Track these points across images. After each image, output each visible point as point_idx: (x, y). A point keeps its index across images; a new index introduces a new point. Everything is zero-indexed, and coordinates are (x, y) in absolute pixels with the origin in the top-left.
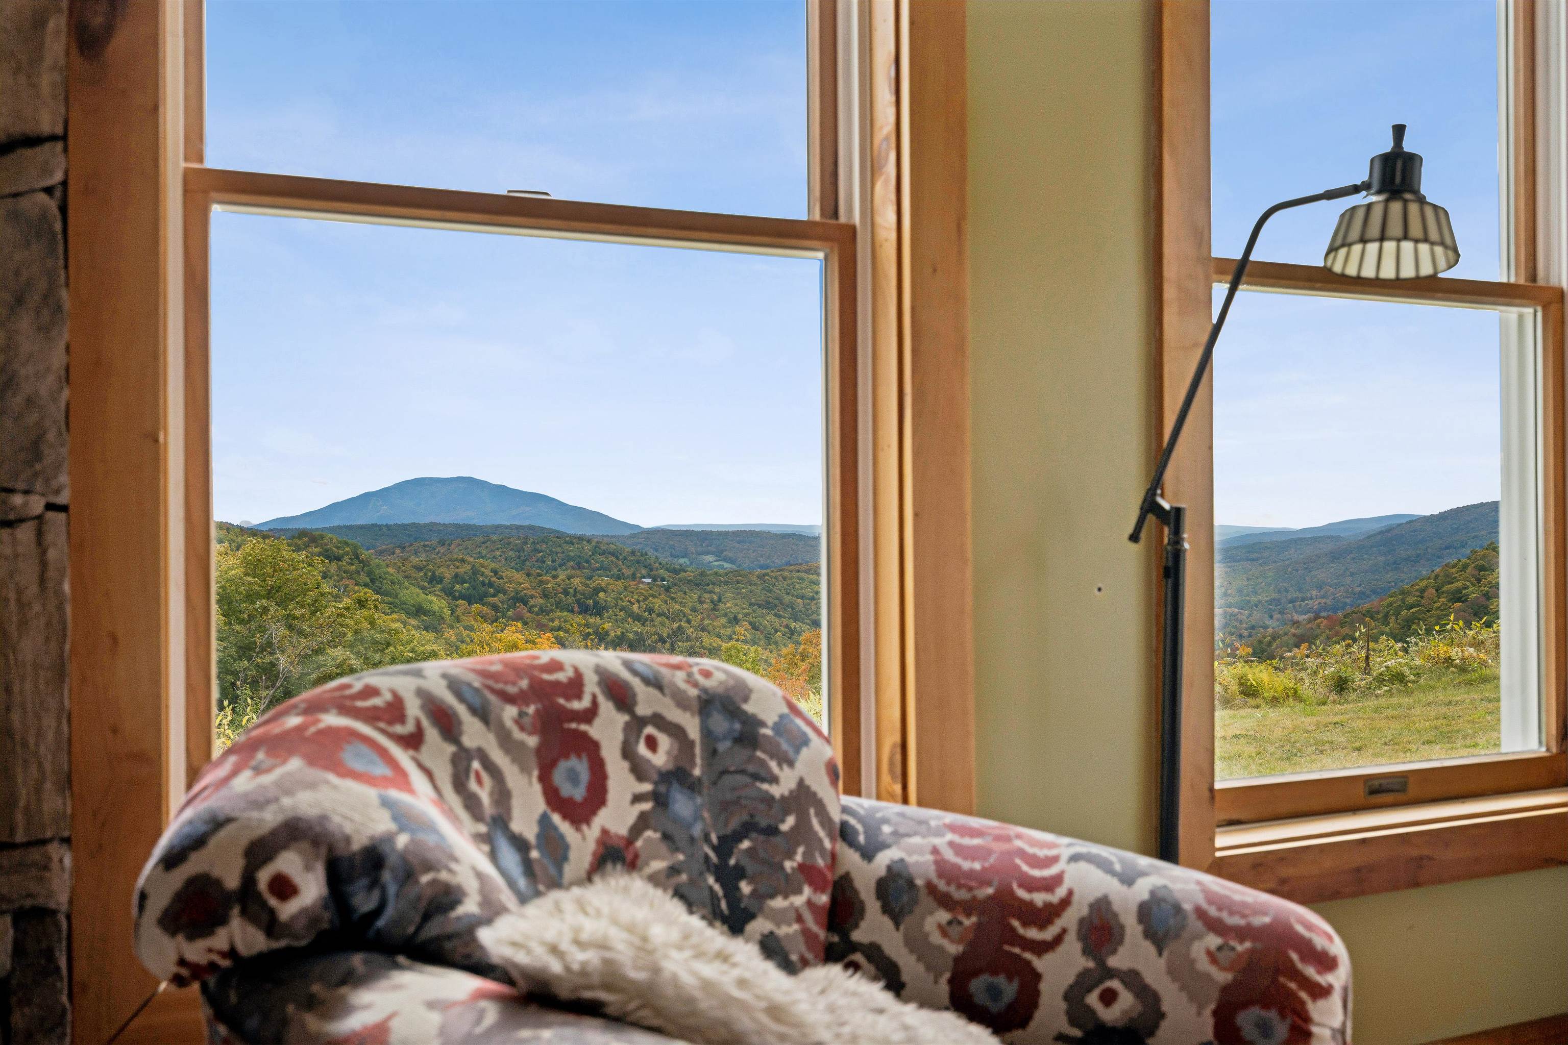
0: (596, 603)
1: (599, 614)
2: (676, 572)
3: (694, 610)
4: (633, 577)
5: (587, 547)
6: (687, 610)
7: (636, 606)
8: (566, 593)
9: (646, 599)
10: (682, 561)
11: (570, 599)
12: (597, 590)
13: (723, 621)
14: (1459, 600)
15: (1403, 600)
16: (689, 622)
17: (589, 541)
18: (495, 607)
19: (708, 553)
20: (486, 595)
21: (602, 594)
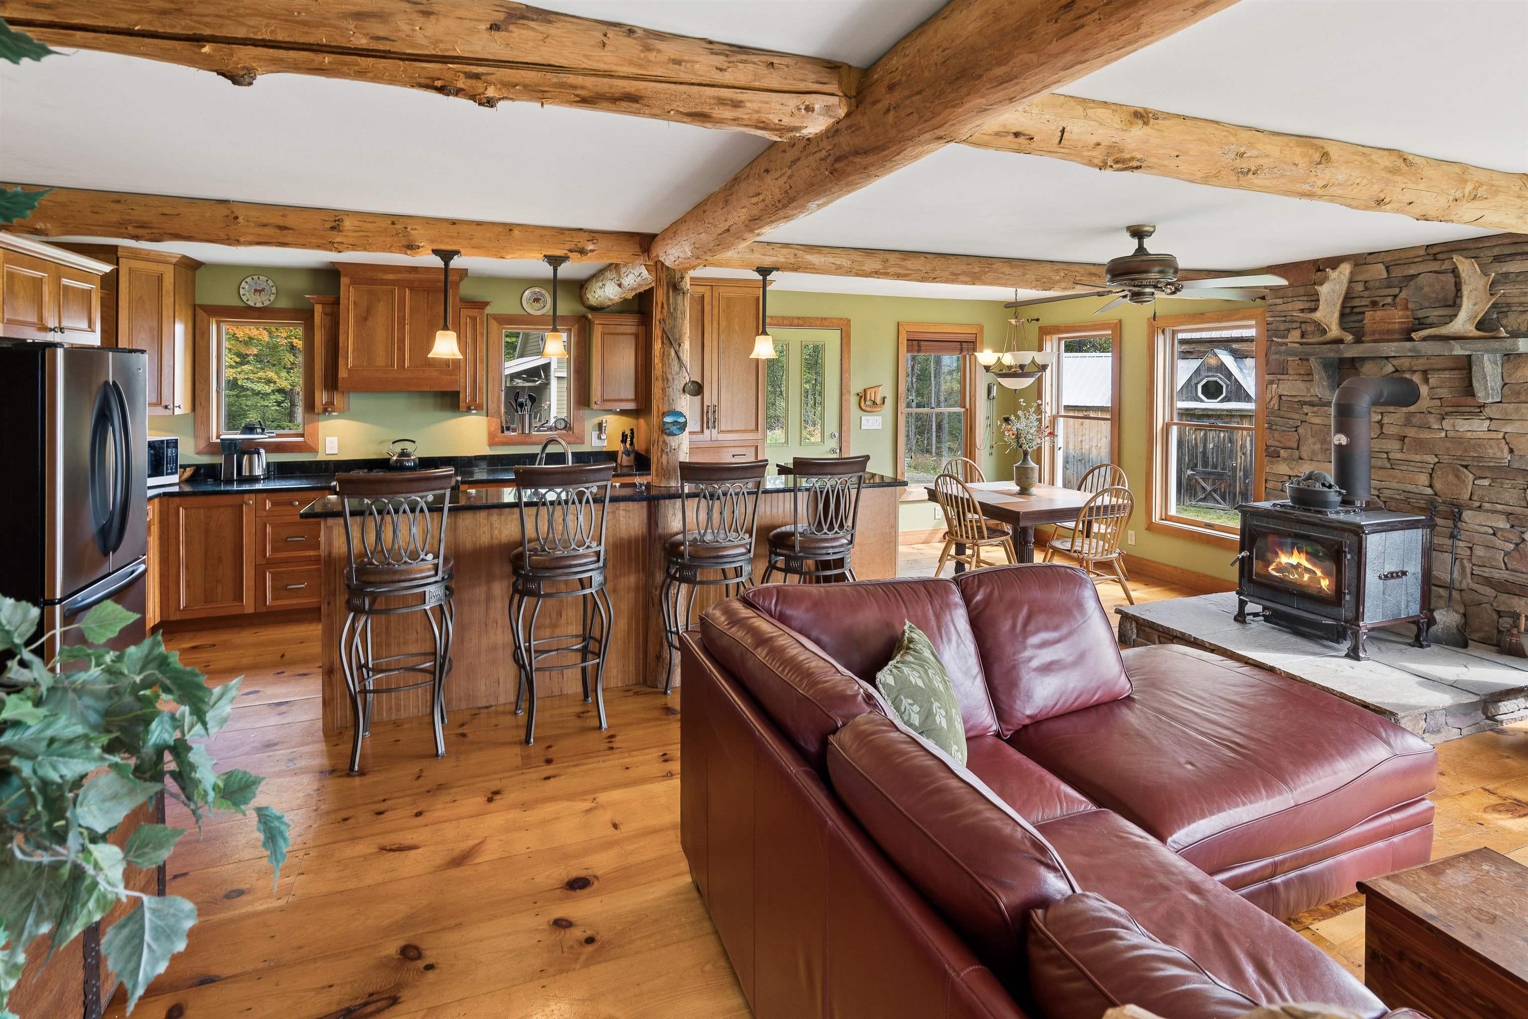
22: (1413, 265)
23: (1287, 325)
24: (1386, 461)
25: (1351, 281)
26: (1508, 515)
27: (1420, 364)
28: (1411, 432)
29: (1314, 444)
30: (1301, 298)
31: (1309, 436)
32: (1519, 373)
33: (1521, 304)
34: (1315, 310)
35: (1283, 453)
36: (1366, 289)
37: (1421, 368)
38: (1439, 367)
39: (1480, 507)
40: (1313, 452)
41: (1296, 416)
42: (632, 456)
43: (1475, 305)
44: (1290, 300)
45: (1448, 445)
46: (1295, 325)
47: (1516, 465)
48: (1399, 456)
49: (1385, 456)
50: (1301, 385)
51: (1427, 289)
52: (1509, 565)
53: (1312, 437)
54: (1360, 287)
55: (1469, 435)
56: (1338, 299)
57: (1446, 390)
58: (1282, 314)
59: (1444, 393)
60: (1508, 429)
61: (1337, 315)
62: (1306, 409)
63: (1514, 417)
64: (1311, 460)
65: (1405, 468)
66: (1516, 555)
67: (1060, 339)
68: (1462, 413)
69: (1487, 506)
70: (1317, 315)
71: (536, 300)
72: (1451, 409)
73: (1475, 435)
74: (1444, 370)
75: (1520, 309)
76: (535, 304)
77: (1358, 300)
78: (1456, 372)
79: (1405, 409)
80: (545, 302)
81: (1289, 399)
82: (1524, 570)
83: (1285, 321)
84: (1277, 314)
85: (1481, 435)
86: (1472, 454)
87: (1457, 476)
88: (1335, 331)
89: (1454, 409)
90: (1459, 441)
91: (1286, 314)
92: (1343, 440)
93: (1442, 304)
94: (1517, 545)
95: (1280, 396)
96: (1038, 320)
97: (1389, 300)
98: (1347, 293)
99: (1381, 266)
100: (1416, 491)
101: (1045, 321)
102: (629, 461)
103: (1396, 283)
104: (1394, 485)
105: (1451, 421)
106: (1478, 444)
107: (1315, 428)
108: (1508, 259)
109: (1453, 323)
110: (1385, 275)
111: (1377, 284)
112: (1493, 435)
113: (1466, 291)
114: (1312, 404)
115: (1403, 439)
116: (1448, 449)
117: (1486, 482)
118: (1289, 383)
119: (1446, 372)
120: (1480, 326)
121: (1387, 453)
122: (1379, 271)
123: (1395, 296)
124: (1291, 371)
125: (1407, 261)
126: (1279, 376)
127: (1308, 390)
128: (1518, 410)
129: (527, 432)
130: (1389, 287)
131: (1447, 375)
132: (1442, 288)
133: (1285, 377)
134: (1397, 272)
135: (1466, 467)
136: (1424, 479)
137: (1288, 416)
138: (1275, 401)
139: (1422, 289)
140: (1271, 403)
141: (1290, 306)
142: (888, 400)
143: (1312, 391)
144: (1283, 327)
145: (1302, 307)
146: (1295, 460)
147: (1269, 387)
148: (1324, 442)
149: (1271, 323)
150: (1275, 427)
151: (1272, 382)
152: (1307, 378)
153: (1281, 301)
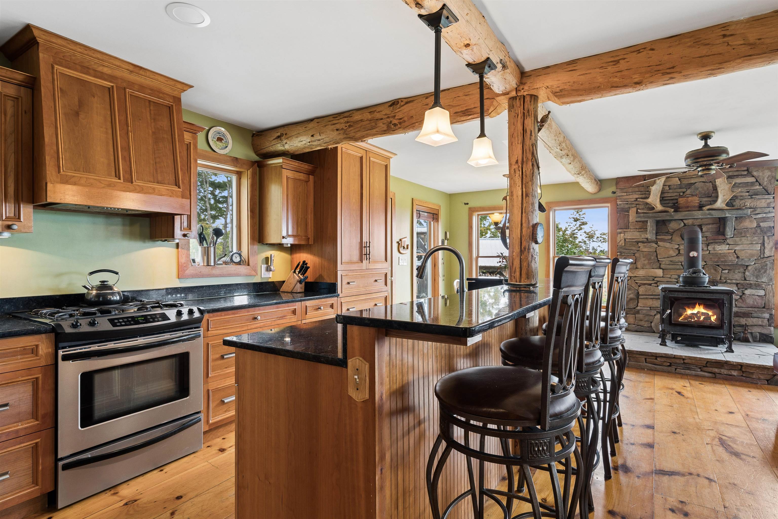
22: (692, 179)
23: (628, 206)
24: (681, 266)
25: (664, 185)
26: (737, 284)
27: (698, 222)
29: (644, 261)
30: (637, 193)
31: (641, 258)
32: (742, 225)
33: (741, 196)
34: (647, 198)
36: (670, 189)
37: (698, 224)
38: (707, 223)
39: (726, 282)
40: (644, 265)
41: (634, 248)
42: (303, 283)
43: (724, 196)
44: (631, 193)
45: (711, 256)
46: (633, 206)
47: (740, 263)
49: (680, 264)
50: (638, 234)
51: (700, 189)
52: (738, 305)
53: (643, 257)
54: (667, 188)
55: (720, 252)
56: (659, 193)
57: (709, 233)
58: (626, 200)
59: (708, 234)
60: (737, 248)
61: (658, 200)
62: (640, 244)
63: (740, 243)
64: (642, 268)
66: (740, 300)
67: (478, 215)
68: (717, 243)
69: (729, 281)
70: (649, 200)
71: (220, 139)
72: (712, 241)
73: (722, 252)
74: (710, 224)
75: (742, 198)
76: (218, 143)
77: (666, 194)
78: (715, 225)
80: (227, 142)
81: (631, 240)
82: (744, 306)
83: (627, 204)
84: (623, 200)
85: (725, 252)
86: (722, 260)
87: (716, 270)
88: (659, 207)
89: (714, 241)
90: (716, 255)
91: (628, 200)
92: (693, 254)
93: (706, 196)
94: (741, 296)
95: (625, 239)
96: (467, 204)
97: (682, 194)
98: (662, 191)
99: (677, 179)
101: (471, 205)
102: (301, 288)
103: (684, 187)
105: (713, 246)
106: (724, 255)
107: (645, 253)
108: (735, 177)
109: (716, 204)
110: (679, 183)
111: (675, 187)
112: (730, 251)
113: (719, 190)
114: (643, 242)
116: (711, 258)
117: (727, 271)
118: (631, 233)
119: (711, 225)
120: (727, 205)
121: (681, 262)
122: (676, 181)
123: (684, 192)
124: (631, 227)
125: (689, 177)
126: (625, 230)
127: (640, 236)
128: (741, 240)
129: (212, 264)
130: (680, 188)
131: (710, 226)
132: (708, 189)
133: (629, 230)
134: (685, 182)
135: (718, 265)
137: (630, 248)
138: (623, 241)
139: (698, 189)
140: (620, 243)
141: (631, 197)
142: (409, 247)
143: (643, 236)
144: (627, 206)
145: (637, 197)
146: (634, 269)
147: (619, 235)
148: (650, 259)
149: (620, 205)
150: (623, 254)
151: (620, 233)
152: (640, 230)
153: (625, 194)
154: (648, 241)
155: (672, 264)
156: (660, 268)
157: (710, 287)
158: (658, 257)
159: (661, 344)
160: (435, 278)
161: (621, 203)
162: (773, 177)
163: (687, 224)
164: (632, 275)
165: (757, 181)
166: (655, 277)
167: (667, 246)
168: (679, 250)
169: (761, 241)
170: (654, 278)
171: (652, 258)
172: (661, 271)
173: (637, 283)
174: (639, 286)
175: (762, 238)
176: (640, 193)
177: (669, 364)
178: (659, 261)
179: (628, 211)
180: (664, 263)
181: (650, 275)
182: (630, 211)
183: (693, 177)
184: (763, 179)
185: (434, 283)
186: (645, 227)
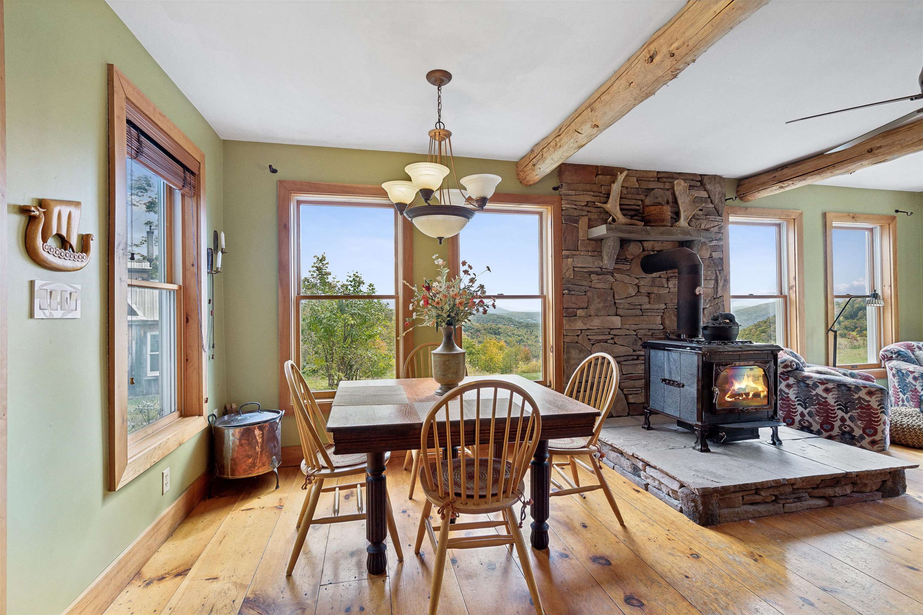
0: (498, 332)
1: (499, 335)
2: (520, 323)
3: (525, 334)
4: (508, 325)
5: (496, 317)
6: (523, 334)
7: (509, 333)
8: (490, 329)
9: (512, 331)
10: (521, 320)
11: (492, 331)
12: (499, 328)
13: (534, 337)
14: (763, 332)
15: (744, 332)
16: (524, 337)
17: (496, 315)
18: (471, 333)
19: (529, 318)
20: (469, 329)
21: (500, 329)
22: (651, 182)
23: (578, 213)
28: (655, 290)
29: (599, 303)
30: (589, 193)
31: (595, 298)
35: (579, 312)
36: (628, 193)
40: (598, 310)
41: (585, 283)
44: (580, 192)
46: (584, 213)
48: (648, 306)
49: (639, 307)
50: (590, 259)
53: (598, 298)
58: (574, 203)
64: (597, 316)
65: (650, 314)
75: (698, 217)
77: (624, 200)
79: (650, 275)
81: (581, 270)
83: (576, 209)
84: (570, 202)
91: (577, 203)
92: (699, 291)
95: (574, 268)
97: (641, 202)
99: (636, 179)
100: (657, 328)
103: (642, 192)
104: (644, 326)
107: (599, 291)
110: (637, 186)
111: (633, 191)
114: (597, 273)
115: (649, 295)
116: (672, 299)
118: (581, 257)
121: (640, 305)
122: (634, 182)
124: (580, 247)
125: (646, 179)
126: (573, 252)
127: (593, 262)
130: (639, 194)
133: (579, 253)
134: (644, 185)
136: (659, 320)
137: (580, 283)
138: (571, 271)
140: (567, 274)
141: (581, 198)
142: (95, 245)
143: (596, 264)
144: (576, 213)
145: (589, 200)
146: (586, 317)
147: (565, 260)
148: (605, 301)
149: (567, 209)
150: (573, 292)
151: (567, 257)
152: (593, 254)
153: (573, 193)
154: (602, 272)
155: (632, 307)
156: (616, 315)
157: (751, 342)
158: (616, 297)
159: (702, 451)
160: (186, 354)
161: (568, 206)
162: (723, 194)
163: (646, 249)
164: (585, 328)
165: (709, 197)
166: (611, 329)
167: (625, 281)
168: (638, 287)
169: (714, 278)
170: (609, 330)
171: (609, 299)
172: (619, 318)
173: (589, 339)
174: (593, 345)
175: (714, 272)
176: (592, 193)
177: (774, 498)
178: (615, 303)
179: (577, 222)
180: (622, 306)
181: (606, 327)
182: (580, 222)
183: (651, 179)
184: (715, 196)
185: (186, 370)
186: (598, 250)
